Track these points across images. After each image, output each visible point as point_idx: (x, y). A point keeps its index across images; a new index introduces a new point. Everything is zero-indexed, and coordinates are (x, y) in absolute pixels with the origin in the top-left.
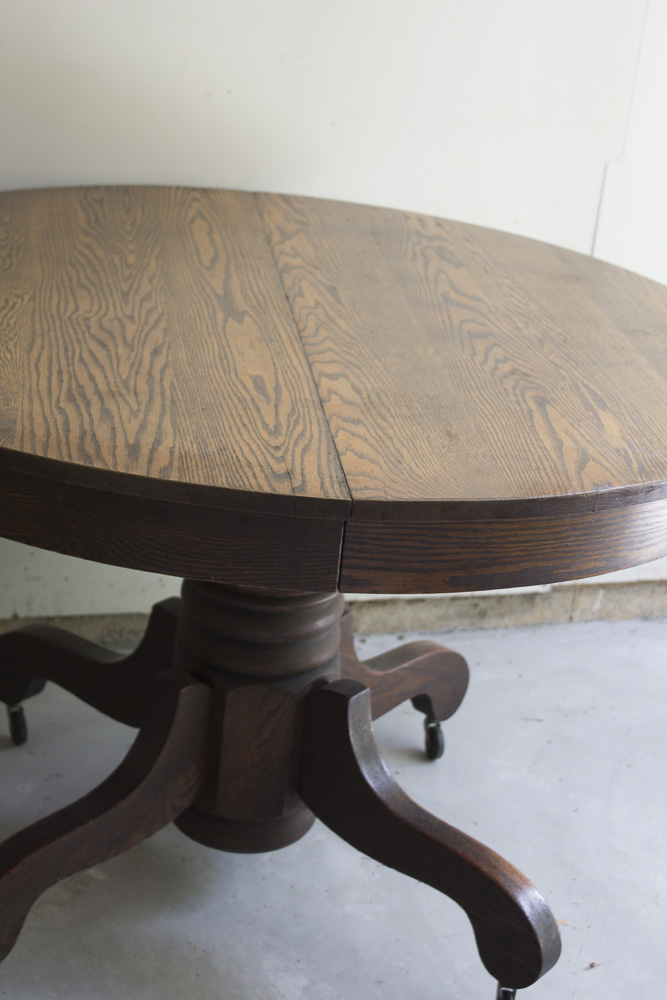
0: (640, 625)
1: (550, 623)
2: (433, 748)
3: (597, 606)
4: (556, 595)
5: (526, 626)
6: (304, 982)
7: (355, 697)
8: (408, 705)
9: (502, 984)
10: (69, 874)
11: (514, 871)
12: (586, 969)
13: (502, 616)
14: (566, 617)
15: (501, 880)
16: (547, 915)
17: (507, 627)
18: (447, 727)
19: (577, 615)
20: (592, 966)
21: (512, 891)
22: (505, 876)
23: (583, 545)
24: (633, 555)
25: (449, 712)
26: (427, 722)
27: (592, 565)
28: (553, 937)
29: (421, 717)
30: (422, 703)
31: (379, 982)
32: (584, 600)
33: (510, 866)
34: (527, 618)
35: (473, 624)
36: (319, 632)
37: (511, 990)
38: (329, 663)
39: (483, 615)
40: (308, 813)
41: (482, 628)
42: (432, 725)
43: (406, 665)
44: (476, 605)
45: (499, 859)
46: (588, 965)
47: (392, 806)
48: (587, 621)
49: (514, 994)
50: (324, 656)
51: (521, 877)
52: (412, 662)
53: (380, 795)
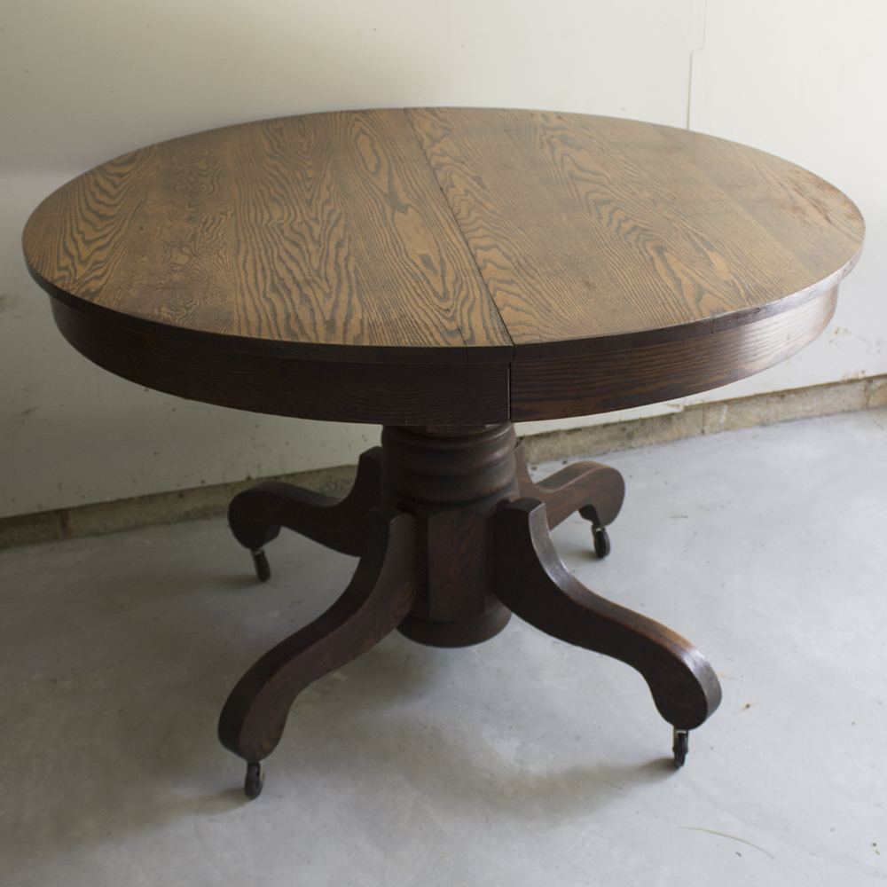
0: (760, 431)
1: (687, 438)
2: (601, 548)
3: (723, 419)
4: (688, 414)
5: (666, 442)
6: (516, 743)
7: (533, 511)
8: (576, 515)
9: (676, 728)
10: (319, 677)
11: (677, 637)
12: (743, 709)
13: (646, 435)
14: (699, 431)
15: (668, 646)
16: (708, 669)
17: (651, 444)
18: (611, 530)
19: (707, 429)
20: (748, 706)
21: (677, 653)
22: (670, 641)
23: (708, 362)
24: (749, 367)
25: (611, 518)
26: (594, 528)
27: (716, 378)
28: (715, 686)
29: (589, 524)
30: (588, 512)
31: (577, 738)
32: (712, 416)
33: (674, 633)
34: (667, 435)
35: (623, 445)
36: (498, 461)
37: (684, 732)
38: (509, 486)
39: (630, 436)
40: (506, 610)
41: (631, 448)
42: (598, 530)
43: (571, 482)
44: (624, 429)
45: (664, 629)
46: (744, 706)
47: (572, 596)
48: (716, 432)
49: (687, 735)
50: (504, 481)
51: (684, 641)
52: (576, 479)
53: (562, 588)
